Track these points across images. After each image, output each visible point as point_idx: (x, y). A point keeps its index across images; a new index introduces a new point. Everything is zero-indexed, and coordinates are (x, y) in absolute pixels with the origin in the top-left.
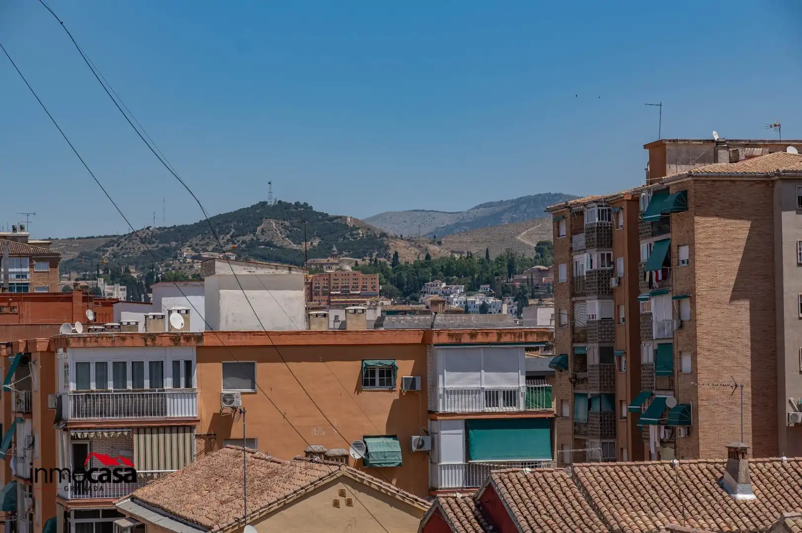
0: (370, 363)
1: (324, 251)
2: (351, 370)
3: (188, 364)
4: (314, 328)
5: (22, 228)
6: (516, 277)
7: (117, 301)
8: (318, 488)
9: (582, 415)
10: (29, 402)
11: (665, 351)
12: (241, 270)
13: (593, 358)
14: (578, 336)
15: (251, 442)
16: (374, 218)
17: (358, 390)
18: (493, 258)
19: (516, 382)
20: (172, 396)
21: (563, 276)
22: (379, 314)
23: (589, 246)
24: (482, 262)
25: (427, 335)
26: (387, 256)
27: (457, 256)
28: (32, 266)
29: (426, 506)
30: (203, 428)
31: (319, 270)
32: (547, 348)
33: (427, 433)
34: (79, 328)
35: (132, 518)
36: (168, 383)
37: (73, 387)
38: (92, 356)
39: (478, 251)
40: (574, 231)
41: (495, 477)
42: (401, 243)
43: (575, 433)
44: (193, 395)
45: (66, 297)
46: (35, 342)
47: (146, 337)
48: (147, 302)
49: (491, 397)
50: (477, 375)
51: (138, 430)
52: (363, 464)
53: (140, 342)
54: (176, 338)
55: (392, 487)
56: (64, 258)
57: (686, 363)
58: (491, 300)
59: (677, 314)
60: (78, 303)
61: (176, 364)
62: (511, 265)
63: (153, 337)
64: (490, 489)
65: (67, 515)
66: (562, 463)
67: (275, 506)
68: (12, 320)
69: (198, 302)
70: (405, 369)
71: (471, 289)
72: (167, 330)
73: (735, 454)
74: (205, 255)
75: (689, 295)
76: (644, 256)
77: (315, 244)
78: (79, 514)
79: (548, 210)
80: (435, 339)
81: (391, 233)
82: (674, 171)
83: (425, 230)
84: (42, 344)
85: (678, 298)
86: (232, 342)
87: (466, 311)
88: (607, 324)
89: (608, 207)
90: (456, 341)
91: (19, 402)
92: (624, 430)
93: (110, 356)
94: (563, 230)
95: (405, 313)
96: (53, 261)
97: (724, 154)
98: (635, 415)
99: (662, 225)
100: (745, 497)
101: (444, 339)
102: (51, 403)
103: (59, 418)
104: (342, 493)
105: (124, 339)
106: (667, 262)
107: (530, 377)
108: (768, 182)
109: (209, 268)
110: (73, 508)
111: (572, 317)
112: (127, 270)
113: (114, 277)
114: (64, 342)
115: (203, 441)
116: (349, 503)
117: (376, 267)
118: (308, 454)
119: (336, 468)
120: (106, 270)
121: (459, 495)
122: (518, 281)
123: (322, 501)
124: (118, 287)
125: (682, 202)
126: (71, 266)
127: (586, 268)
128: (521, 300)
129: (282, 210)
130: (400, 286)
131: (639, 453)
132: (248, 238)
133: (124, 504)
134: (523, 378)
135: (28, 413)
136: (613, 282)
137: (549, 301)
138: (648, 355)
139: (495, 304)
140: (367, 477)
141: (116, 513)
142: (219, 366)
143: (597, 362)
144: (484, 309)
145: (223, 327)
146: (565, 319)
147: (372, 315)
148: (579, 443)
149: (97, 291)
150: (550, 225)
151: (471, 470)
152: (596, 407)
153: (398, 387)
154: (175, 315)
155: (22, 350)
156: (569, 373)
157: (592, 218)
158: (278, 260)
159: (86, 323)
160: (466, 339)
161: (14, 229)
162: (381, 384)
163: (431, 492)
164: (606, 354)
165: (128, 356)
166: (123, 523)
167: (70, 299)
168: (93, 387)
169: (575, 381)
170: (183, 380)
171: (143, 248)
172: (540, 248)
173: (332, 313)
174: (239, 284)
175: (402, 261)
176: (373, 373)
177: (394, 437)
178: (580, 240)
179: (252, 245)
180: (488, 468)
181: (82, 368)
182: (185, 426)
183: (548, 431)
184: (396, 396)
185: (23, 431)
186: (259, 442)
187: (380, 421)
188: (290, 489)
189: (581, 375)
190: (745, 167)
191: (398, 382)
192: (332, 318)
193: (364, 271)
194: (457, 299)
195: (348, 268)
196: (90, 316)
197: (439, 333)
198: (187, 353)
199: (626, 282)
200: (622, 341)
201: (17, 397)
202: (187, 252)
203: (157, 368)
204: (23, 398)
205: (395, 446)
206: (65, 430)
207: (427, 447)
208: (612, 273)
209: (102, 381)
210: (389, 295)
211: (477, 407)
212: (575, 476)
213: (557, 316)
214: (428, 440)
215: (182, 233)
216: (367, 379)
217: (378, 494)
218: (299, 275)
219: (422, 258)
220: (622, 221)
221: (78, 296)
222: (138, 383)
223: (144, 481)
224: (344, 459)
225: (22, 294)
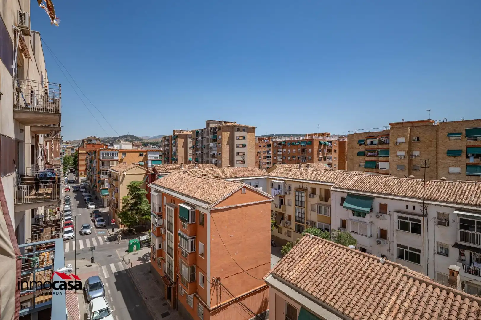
1: (135, 140)
2: (138, 154)
3: (117, 153)
4: (133, 149)
7: (108, 145)
8: (134, 167)
9: (165, 160)
10: (96, 158)
11: (175, 153)
12: (124, 142)
13: (167, 153)
15: (125, 162)
16: (142, 137)
18: (156, 142)
19: (158, 156)
20: (115, 157)
21: (164, 144)
25: (147, 150)
26: (143, 141)
27: (151, 142)
28: (96, 141)
30: (119, 161)
31: (135, 143)
32: (161, 152)
34: (103, 149)
36: (115, 155)
37: (102, 155)
38: (104, 152)
39: (154, 141)
42: (145, 140)
44: (118, 157)
45: (101, 145)
48: (112, 146)
49: (155, 157)
50: (153, 155)
51: (111, 161)
52: (139, 165)
53: (111, 150)
55: (143, 167)
57: (177, 154)
59: (176, 148)
60: (103, 145)
62: (158, 143)
63: (113, 150)
64: (154, 167)
67: (128, 169)
68: (93, 147)
69: (119, 146)
70: (145, 154)
71: (153, 145)
72: (115, 149)
73: (182, 164)
74: (120, 140)
75: (178, 147)
76: (173, 142)
78: (102, 171)
79: (162, 137)
82: (176, 133)
83: (148, 139)
84: (98, 150)
85: (176, 147)
86: (123, 151)
87: (153, 148)
88: (168, 150)
89: (169, 137)
90: (151, 151)
91: (94, 157)
92: (170, 161)
93: (107, 152)
94: (164, 139)
95: (145, 148)
96: (100, 140)
97: (182, 132)
98: (171, 160)
99: (175, 139)
100: (182, 168)
101: (149, 151)
102: (99, 157)
103: (100, 159)
104: (136, 168)
105: (109, 150)
106: (175, 143)
107: (159, 155)
108: (186, 135)
109: (120, 142)
112: (110, 142)
113: (108, 143)
114: (101, 150)
117: (142, 143)
118: (132, 163)
119: (135, 165)
121: (151, 168)
122: (159, 145)
123: (134, 169)
125: (177, 137)
126: (102, 141)
127: (166, 144)
128: (159, 147)
129: (130, 136)
130: (144, 144)
131: (172, 163)
133: (108, 169)
135: (96, 159)
136: (169, 145)
137: (162, 147)
138: (173, 153)
141: (107, 171)
142: (121, 153)
144: (155, 148)
145: (122, 149)
147: (141, 148)
148: (165, 163)
149: (106, 144)
150: (162, 139)
151: (152, 165)
152: (167, 159)
154: (116, 147)
155: (95, 151)
157: (167, 138)
158: (130, 141)
159: (104, 148)
161: (94, 136)
163: (147, 168)
164: (168, 153)
165: (109, 152)
166: (109, 172)
169: (165, 156)
170: (117, 155)
171: (112, 139)
172: (161, 141)
173: (136, 148)
174: (123, 144)
175: (145, 142)
177: (143, 162)
178: (166, 140)
179: (126, 139)
180: (154, 165)
182: (117, 160)
183: (161, 161)
184: (143, 157)
185: (95, 161)
187: (141, 160)
188: (130, 167)
190: (184, 133)
193: (140, 143)
194: (151, 146)
195: (138, 142)
196: (104, 147)
198: (117, 152)
200: (170, 151)
202: (118, 140)
203: (113, 153)
206: (101, 161)
209: (106, 155)
210: (143, 146)
211: (153, 158)
212: (164, 166)
213: (163, 149)
214: (147, 162)
215: (117, 138)
216: (140, 155)
217: (141, 168)
218: (132, 143)
219: (147, 142)
220: (170, 139)
222: (111, 155)
223: (111, 167)
224: (137, 164)
225: (95, 144)
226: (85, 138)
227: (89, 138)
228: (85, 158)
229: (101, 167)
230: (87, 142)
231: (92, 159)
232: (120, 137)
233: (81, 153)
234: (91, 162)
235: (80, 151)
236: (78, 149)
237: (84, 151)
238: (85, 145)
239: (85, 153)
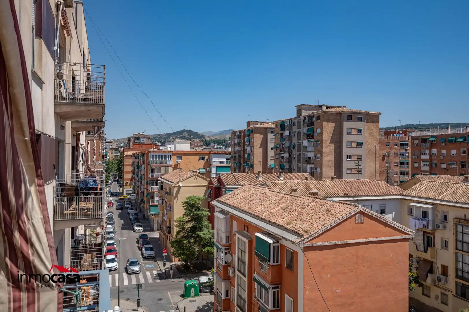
0: (201, 156)
1: (194, 138)
2: (197, 157)
3: (171, 156)
4: (192, 150)
5: (144, 133)
6: (226, 143)
7: (159, 145)
8: (192, 176)
9: (235, 166)
10: (144, 162)
11: (249, 156)
12: (179, 141)
13: (237, 156)
14: (235, 153)
15: (181, 169)
16: (203, 133)
17: (199, 161)
18: (222, 140)
19: (224, 160)
20: (168, 161)
21: (233, 143)
22: (203, 148)
23: (237, 138)
24: (220, 140)
25: (210, 152)
26: (204, 139)
27: (216, 139)
28: (145, 139)
29: (209, 180)
30: (173, 166)
31: (193, 141)
32: (230, 155)
33: (210, 168)
34: (153, 150)
35: (161, 181)
36: (167, 159)
37: (151, 159)
38: (155, 154)
39: (219, 138)
40: (235, 136)
41: (221, 175)
42: (207, 137)
43: (234, 168)
44: (171, 161)
45: (151, 144)
46: (145, 152)
47: (164, 151)
48: (164, 145)
49: (220, 162)
50: (218, 159)
51: (162, 166)
52: (199, 173)
53: (163, 152)
54: (169, 152)
55: (204, 177)
56: (150, 138)
57: (252, 158)
58: (221, 147)
59: (251, 149)
61: (169, 156)
62: (225, 141)
63: (165, 151)
64: (220, 177)
65: (150, 180)
66: (232, 173)
67: (184, 179)
68: (141, 148)
69: (172, 146)
70: (206, 157)
71: (218, 145)
72: (167, 150)
73: (259, 172)
74: (174, 138)
75: (253, 147)
76: (246, 140)
77: (193, 136)
78: (152, 180)
79: (231, 132)
80: (212, 153)
81: (205, 135)
82: (251, 126)
83: (211, 135)
84: (146, 152)
85: (251, 147)
86: (178, 152)
87: (217, 148)
88: (240, 151)
89: (240, 132)
90: (215, 153)
91: (142, 161)
92: (242, 168)
93: (158, 154)
94: (233, 135)
95: (207, 148)
96: (149, 138)
97: (259, 124)
98: (244, 166)
99: (249, 135)
100: (260, 179)
101: (213, 153)
102: (148, 162)
103: (149, 164)
104: (196, 177)
105: (160, 151)
106: (250, 141)
107: (227, 159)
108: (266, 128)
109: (175, 140)
110: (151, 179)
111: (234, 150)
112: (161, 140)
113: (159, 141)
114: (150, 152)
115: (173, 169)
116: (197, 179)
117: (203, 141)
118: (190, 171)
119: (194, 173)
120: (158, 140)
121: (214, 178)
123: (192, 179)
124: (160, 143)
125: (252, 131)
126: (152, 139)
127: (237, 142)
128: (226, 147)
129: (187, 131)
130: (206, 144)
131: (244, 172)
132: (182, 135)
133: (159, 179)
134: (226, 159)
135: (144, 163)
136: (241, 144)
137: (231, 147)
138: (246, 156)
139: (222, 147)
140: (200, 175)
141: (158, 180)
142: (176, 156)
143: (238, 157)
145: (177, 150)
146: (233, 150)
147: (201, 149)
148: (234, 170)
149: (156, 144)
150: (231, 135)
151: (217, 174)
152: (238, 164)
153: (205, 161)
154: (169, 148)
155: (143, 153)
156: (233, 159)
157: (238, 134)
158: (187, 139)
159: (154, 149)
160: (216, 153)
161: (142, 133)
162: (203, 160)
163: (210, 178)
164: (240, 156)
165: (161, 154)
166: (159, 182)
167: (151, 145)
168: (155, 159)
169: (234, 160)
170: (170, 158)
171: (164, 136)
172: (230, 138)
173: (195, 148)
174: (178, 143)
175: (207, 140)
176: (201, 158)
177: (204, 168)
178: (236, 137)
179: (182, 137)
180: (219, 174)
181: (153, 156)
182: (170, 166)
183: (229, 168)
184: (205, 162)
185: (143, 166)
186: (182, 169)
187: (202, 166)
188: (187, 176)
189: (235, 159)
190: (262, 126)
191: (205, 160)
192: (195, 149)
193: (201, 141)
194: (216, 146)
195: (198, 141)
197: (212, 152)
198: (171, 154)
199: (243, 144)
200: (242, 154)
201: (142, 160)
202: (171, 137)
203: (165, 156)
204: (143, 161)
205: (204, 170)
206: (150, 166)
207: (210, 170)
208: (241, 143)
210: (205, 146)
211: (219, 164)
212: (233, 175)
213: (232, 150)
214: (210, 169)
215: (171, 134)
216: (200, 159)
217: (201, 178)
218: (189, 142)
219: (210, 139)
220: (242, 134)
221: (153, 144)
222: (162, 159)
223: (163, 175)
224: (196, 172)
225: (143, 144)
226: (132, 135)
227: (137, 136)
228: (131, 163)
229: (150, 176)
230: (134, 141)
231: (139, 165)
232: (174, 133)
233: (126, 156)
234: (138, 168)
235: (126, 154)
236: (123, 150)
237: (130, 154)
238: (131, 144)
239: (131, 156)
